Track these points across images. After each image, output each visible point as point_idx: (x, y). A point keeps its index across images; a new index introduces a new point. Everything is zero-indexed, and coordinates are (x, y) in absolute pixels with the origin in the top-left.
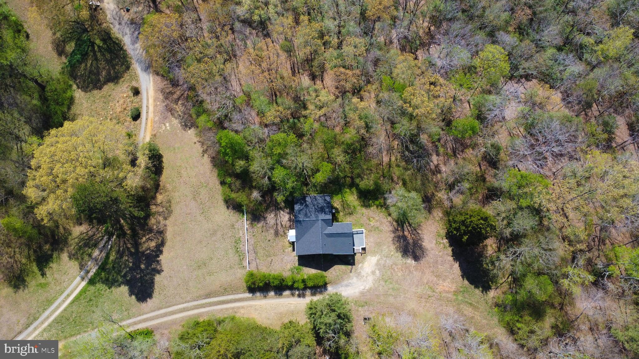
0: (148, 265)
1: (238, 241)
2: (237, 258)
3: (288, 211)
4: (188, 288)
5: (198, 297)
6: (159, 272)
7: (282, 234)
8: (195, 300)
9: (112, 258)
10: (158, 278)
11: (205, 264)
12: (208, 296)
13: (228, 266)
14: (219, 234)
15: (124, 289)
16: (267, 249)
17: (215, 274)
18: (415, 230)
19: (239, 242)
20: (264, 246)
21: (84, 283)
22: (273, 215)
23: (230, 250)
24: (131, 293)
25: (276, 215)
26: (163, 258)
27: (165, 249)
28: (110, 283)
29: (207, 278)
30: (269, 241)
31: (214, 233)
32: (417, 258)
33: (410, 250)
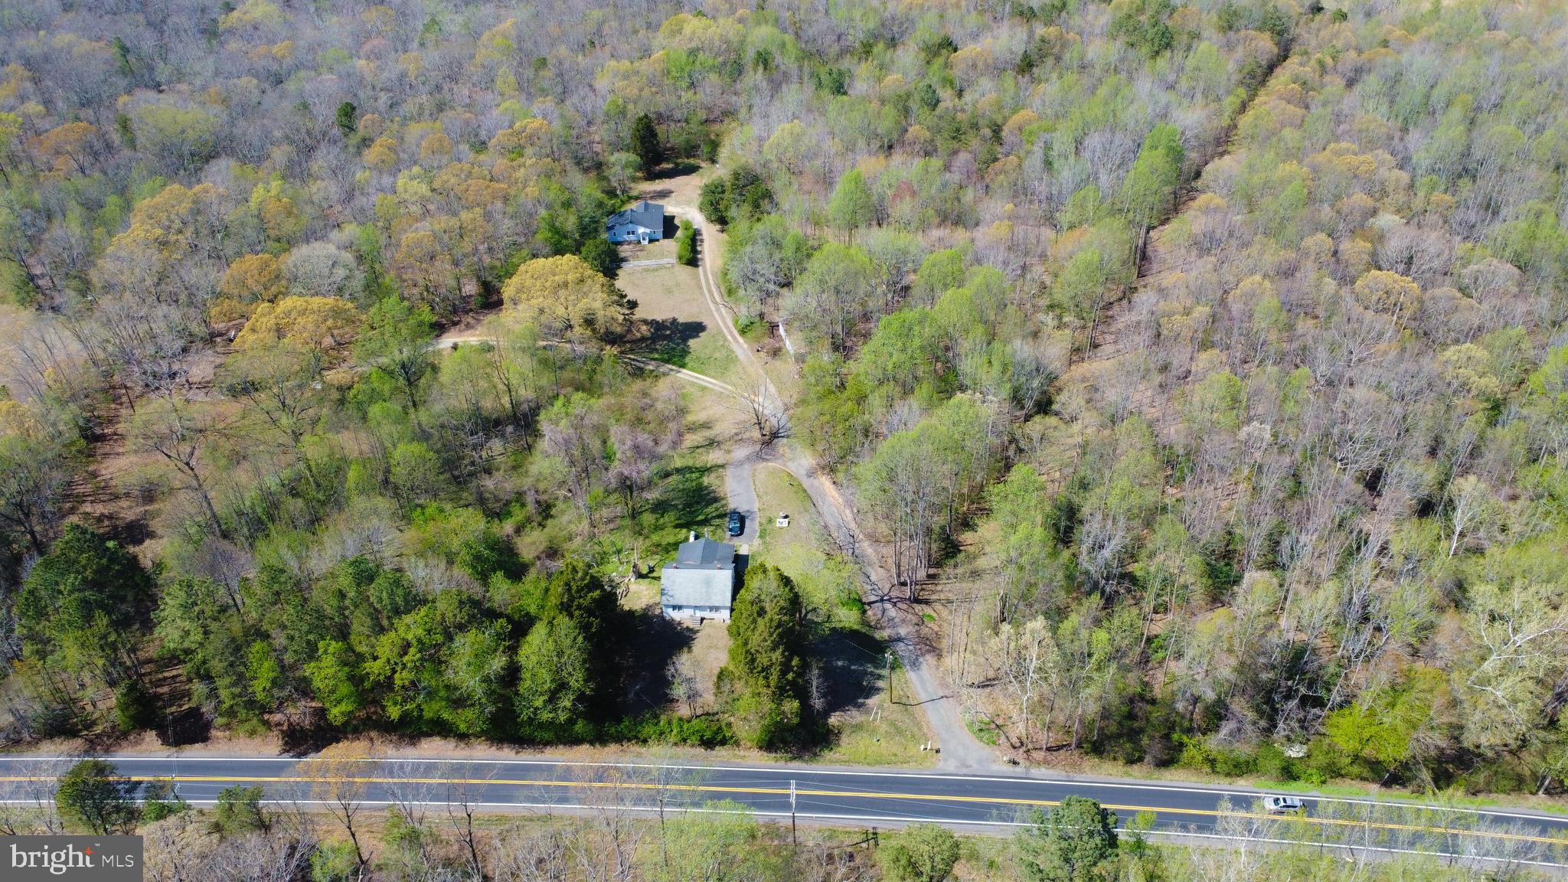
0: (668, 328)
1: (647, 270)
2: (664, 270)
3: (619, 246)
4: (692, 299)
5: (701, 294)
6: (674, 320)
7: (642, 247)
8: (704, 296)
9: (656, 356)
10: (681, 320)
11: (668, 289)
12: (701, 288)
13: (671, 275)
14: (637, 282)
15: (692, 342)
16: (656, 254)
17: (679, 282)
18: (647, 193)
20: (653, 256)
21: (684, 371)
22: (623, 253)
23: (655, 274)
24: (697, 336)
25: (623, 251)
26: (659, 318)
27: (650, 318)
28: (685, 352)
29: (682, 287)
30: (648, 253)
31: (636, 285)
32: (671, 192)
33: (664, 194)
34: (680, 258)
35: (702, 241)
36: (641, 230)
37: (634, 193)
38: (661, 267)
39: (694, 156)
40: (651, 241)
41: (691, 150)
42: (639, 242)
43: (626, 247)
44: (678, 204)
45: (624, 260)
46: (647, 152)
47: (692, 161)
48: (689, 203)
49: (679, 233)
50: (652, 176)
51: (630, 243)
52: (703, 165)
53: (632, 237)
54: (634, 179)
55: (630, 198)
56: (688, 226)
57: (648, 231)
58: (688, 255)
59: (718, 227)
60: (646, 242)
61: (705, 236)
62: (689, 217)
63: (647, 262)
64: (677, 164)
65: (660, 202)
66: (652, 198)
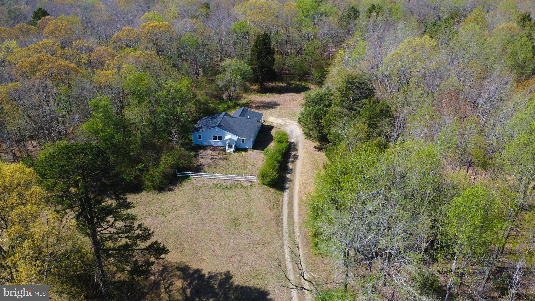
1: (218, 187)
2: (238, 190)
3: (201, 151)
4: (262, 242)
5: (278, 234)
6: (228, 276)
7: (225, 156)
8: (282, 239)
10: (237, 280)
11: (235, 219)
12: (279, 224)
13: (246, 198)
14: (200, 201)
16: (237, 166)
17: (252, 211)
18: (253, 102)
19: (219, 185)
20: (233, 168)
22: (201, 160)
23: (227, 193)
25: (202, 158)
29: (254, 219)
30: (228, 164)
31: (197, 206)
32: (278, 104)
33: (270, 106)
34: (263, 176)
35: (296, 157)
36: (228, 136)
37: (243, 101)
38: (237, 185)
39: (306, 80)
40: (238, 150)
41: (305, 75)
42: (224, 150)
43: (209, 153)
44: (280, 116)
45: (199, 169)
46: (261, 68)
47: (303, 83)
48: (291, 116)
49: (272, 146)
50: (264, 90)
51: (214, 148)
52: (312, 87)
53: (218, 143)
54: (246, 90)
55: (237, 105)
56: (283, 138)
57: (235, 138)
58: (274, 175)
59: (317, 144)
60: (232, 151)
61: (300, 152)
62: (288, 129)
63: (224, 176)
64: (290, 84)
65: (264, 112)
66: (257, 107)
